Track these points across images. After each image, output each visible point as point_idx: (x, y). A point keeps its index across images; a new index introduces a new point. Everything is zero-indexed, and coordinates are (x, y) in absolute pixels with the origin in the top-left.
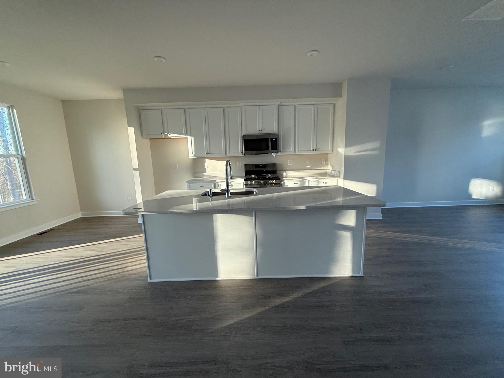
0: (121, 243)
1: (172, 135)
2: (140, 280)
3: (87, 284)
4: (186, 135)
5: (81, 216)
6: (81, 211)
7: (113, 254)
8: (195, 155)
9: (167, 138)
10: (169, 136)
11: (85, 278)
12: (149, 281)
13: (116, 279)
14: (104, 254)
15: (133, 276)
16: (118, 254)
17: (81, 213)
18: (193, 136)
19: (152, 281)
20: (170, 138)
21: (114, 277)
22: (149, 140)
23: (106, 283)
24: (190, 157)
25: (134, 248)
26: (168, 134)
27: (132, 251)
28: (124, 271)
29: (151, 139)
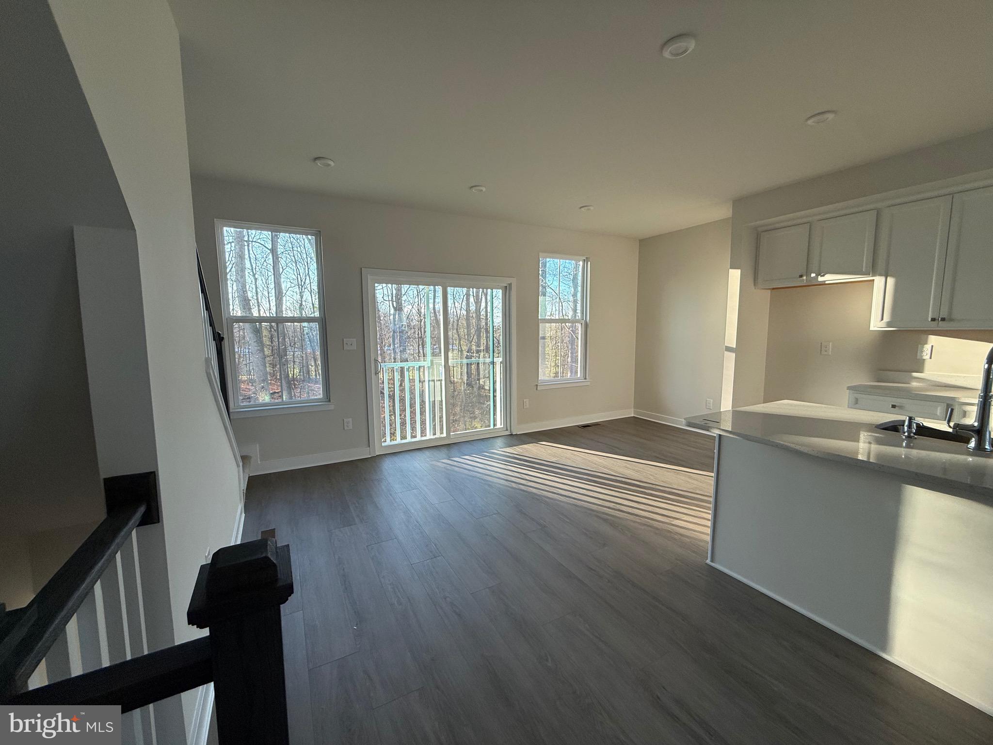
0: (678, 476)
1: (829, 278)
2: (694, 552)
3: (618, 515)
4: (870, 275)
5: (632, 415)
6: (635, 407)
7: (662, 488)
8: (889, 324)
9: (817, 284)
10: (820, 279)
11: (618, 507)
12: (708, 561)
13: (657, 529)
14: (650, 482)
15: (683, 538)
16: (670, 492)
17: (634, 411)
18: (891, 276)
19: (713, 564)
20: (823, 284)
21: (656, 524)
22: (769, 291)
23: (643, 528)
24: (872, 328)
25: (697, 492)
26: (817, 275)
27: (694, 497)
28: (673, 523)
29: (773, 289)
